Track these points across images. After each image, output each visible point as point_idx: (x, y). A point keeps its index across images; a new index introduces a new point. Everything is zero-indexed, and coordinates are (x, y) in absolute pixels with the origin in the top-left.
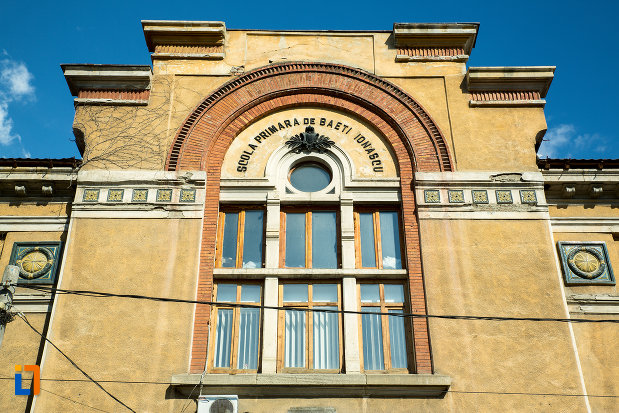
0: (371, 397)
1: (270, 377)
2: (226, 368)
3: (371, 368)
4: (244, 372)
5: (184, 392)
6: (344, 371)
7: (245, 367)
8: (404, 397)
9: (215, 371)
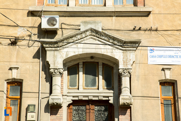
0: (117, 16)
1: (73, 8)
2: (53, 4)
3: (117, 4)
4: (61, 5)
5: (35, 14)
6: (105, 5)
7: (61, 3)
8: (131, 16)
9: (48, 5)
